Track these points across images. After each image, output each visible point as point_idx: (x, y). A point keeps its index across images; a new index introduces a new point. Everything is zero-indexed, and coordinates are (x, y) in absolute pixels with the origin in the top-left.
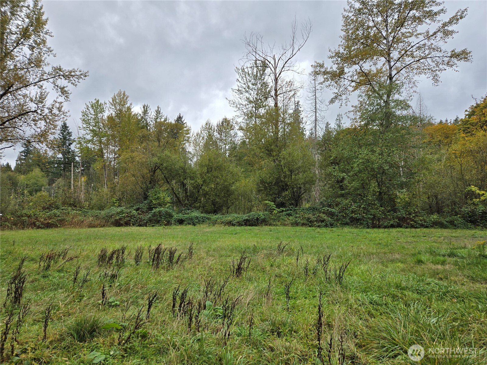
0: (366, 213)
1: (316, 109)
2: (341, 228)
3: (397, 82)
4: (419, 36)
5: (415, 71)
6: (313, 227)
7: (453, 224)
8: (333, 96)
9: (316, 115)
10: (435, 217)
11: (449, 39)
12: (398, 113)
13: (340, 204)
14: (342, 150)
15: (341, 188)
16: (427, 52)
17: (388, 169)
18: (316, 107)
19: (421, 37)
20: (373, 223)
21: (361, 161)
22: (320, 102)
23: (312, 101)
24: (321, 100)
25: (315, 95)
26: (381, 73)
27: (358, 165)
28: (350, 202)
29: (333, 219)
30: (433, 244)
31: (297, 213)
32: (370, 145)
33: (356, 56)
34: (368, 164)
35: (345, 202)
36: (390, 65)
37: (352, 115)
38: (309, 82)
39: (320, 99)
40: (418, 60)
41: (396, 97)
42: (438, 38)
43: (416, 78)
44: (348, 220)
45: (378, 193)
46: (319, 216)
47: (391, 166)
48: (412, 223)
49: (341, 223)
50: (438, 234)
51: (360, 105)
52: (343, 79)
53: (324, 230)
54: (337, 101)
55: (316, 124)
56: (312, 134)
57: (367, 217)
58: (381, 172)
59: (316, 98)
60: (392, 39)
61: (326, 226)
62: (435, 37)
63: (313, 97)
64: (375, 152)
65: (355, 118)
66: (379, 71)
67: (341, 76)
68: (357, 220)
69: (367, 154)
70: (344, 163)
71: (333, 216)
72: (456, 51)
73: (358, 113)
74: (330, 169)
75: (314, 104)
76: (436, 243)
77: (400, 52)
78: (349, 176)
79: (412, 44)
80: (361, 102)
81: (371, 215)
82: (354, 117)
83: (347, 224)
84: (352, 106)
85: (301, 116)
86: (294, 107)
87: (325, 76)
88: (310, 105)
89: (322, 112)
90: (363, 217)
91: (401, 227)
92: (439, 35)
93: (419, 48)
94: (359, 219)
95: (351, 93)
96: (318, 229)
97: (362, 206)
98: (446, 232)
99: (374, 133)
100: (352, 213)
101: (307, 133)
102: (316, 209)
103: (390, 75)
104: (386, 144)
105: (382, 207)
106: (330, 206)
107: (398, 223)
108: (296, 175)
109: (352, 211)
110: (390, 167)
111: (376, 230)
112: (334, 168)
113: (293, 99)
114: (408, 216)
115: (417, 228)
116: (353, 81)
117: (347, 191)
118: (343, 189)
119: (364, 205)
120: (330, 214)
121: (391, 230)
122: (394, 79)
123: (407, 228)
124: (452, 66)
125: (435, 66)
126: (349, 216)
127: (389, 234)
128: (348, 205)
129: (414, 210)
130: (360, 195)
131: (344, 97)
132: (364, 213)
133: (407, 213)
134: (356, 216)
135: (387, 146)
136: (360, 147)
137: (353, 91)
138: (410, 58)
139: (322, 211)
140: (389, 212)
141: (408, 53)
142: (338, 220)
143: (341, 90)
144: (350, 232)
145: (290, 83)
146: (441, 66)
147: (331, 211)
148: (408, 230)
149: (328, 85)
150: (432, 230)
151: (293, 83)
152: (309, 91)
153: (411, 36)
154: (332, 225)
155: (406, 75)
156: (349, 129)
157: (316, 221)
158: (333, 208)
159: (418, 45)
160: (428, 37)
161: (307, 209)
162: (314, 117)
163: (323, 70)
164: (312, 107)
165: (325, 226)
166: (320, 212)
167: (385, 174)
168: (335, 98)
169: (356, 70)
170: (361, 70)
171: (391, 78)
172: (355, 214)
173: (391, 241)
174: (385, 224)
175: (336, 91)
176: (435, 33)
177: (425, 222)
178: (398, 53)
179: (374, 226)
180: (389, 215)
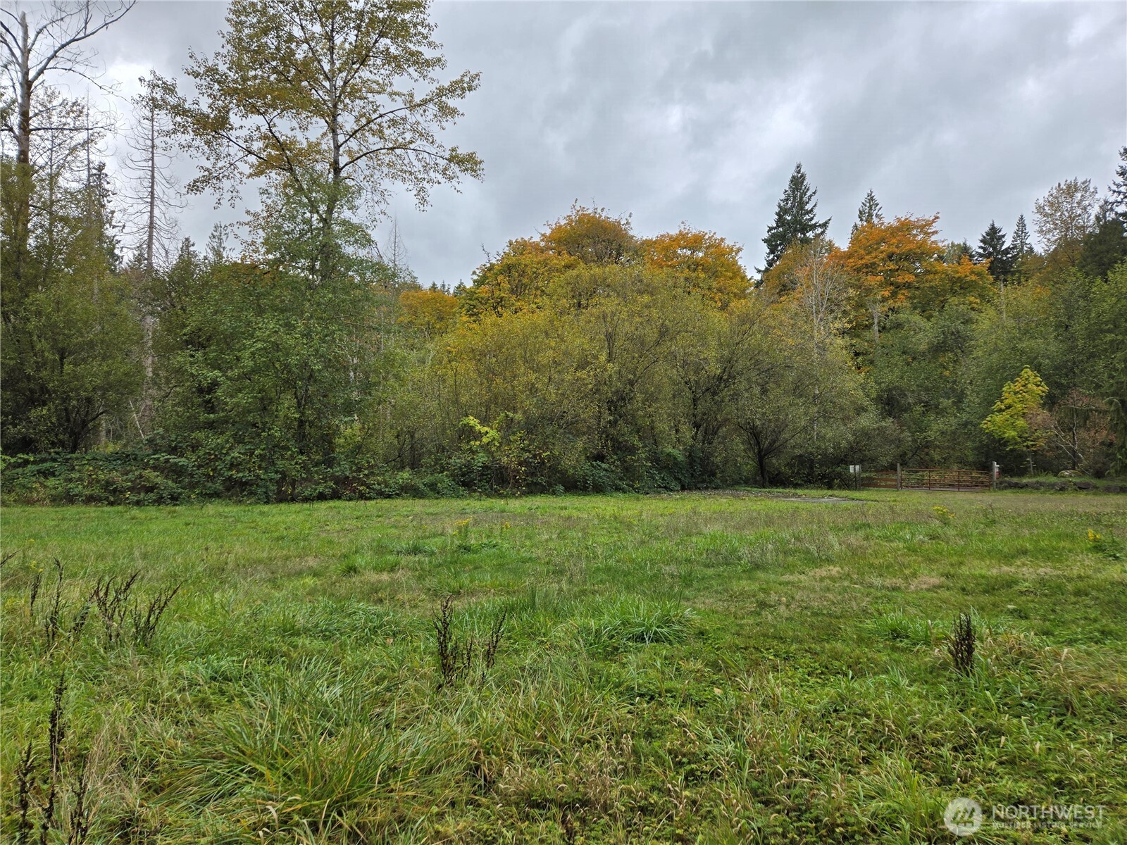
0: (266, 470)
1: (152, 197)
2: (197, 507)
3: (350, 183)
4: (396, 98)
5: (385, 170)
6: (119, 504)
7: (435, 490)
8: (199, 174)
9: (152, 212)
10: (405, 475)
11: (448, 124)
12: (349, 250)
13: (202, 446)
14: (216, 313)
15: (210, 407)
16: (408, 136)
17: (319, 371)
18: (152, 193)
19: (400, 102)
20: (279, 491)
21: (259, 345)
22: (164, 182)
23: (141, 173)
24: (168, 176)
25: (152, 159)
26: (318, 152)
27: (253, 354)
28: (227, 442)
29: (180, 482)
30: (389, 531)
31: (73, 469)
32: (282, 311)
33: (260, 94)
34: (276, 354)
35: (214, 441)
36: (335, 141)
37: (244, 232)
38: (136, 122)
39: (166, 173)
40: (393, 149)
41: (346, 214)
42: (430, 114)
43: (386, 184)
44: (218, 486)
45: (296, 423)
46: (141, 476)
47: (328, 364)
48: (361, 488)
49: (201, 494)
50: (404, 511)
51: (265, 214)
52: (225, 141)
53: (152, 511)
54: (208, 190)
55: (150, 237)
56: (139, 259)
57: (266, 477)
58: (307, 375)
59: (153, 167)
60: (342, 84)
61: (159, 501)
62: (425, 111)
63: (145, 164)
64: (295, 328)
65: (253, 243)
66: (313, 148)
67: (221, 132)
68: (243, 485)
69: (276, 332)
70: (218, 344)
71: (180, 476)
72: (459, 152)
73: (260, 231)
74: (180, 358)
75: (147, 183)
76: (396, 527)
77: (357, 120)
78: (230, 379)
79: (382, 111)
80: (268, 207)
81: (276, 472)
82: (249, 239)
83: (216, 495)
84: (248, 212)
85: (110, 207)
86: (84, 175)
87: (178, 119)
88: (135, 183)
89: (171, 208)
90: (258, 476)
91: (339, 498)
92: (432, 109)
93: (394, 123)
94: (246, 483)
95: (244, 179)
96: (135, 511)
97: (257, 452)
98: (418, 506)
99: (294, 284)
100: (230, 469)
101: (127, 256)
102: (135, 459)
103: (336, 162)
104: (319, 314)
105: (302, 454)
106: (173, 450)
107: (333, 489)
108: (76, 365)
109: (232, 464)
110: (326, 367)
111: (283, 506)
112: (192, 356)
113: (82, 154)
114: (355, 474)
115: (370, 499)
116: (250, 153)
117: (222, 414)
118: (212, 410)
119: (263, 450)
120: (173, 471)
121: (316, 505)
122: (343, 174)
123: (350, 499)
124: (450, 179)
125: (422, 169)
126: (222, 475)
127: (310, 515)
128: (223, 448)
129: (368, 462)
130: (254, 425)
131: (226, 184)
132: (260, 467)
133: (354, 468)
134: (240, 475)
135: (321, 318)
136: (260, 311)
137: (251, 175)
138: (376, 139)
139: (151, 462)
140: (317, 465)
141: (372, 125)
142: (192, 486)
143: (220, 164)
144: (220, 515)
145: (77, 109)
146: (432, 174)
147: (176, 464)
148: (352, 504)
149: (184, 143)
150: (398, 502)
151: (85, 111)
152: (133, 143)
153: (379, 93)
154: (175, 499)
155: (367, 172)
156: (235, 264)
157: (130, 489)
158: (182, 456)
159: (391, 115)
160: (412, 107)
161: (107, 459)
162: (146, 216)
163: (172, 100)
164: (141, 188)
165: (155, 501)
166: (146, 466)
167: (315, 381)
168: (203, 182)
169: (258, 128)
170: (271, 131)
171: (337, 170)
172: (238, 472)
173: (310, 528)
174: (307, 493)
175: (208, 165)
176: (424, 102)
177: (386, 486)
178: (353, 119)
179: (282, 499)
180: (316, 472)
